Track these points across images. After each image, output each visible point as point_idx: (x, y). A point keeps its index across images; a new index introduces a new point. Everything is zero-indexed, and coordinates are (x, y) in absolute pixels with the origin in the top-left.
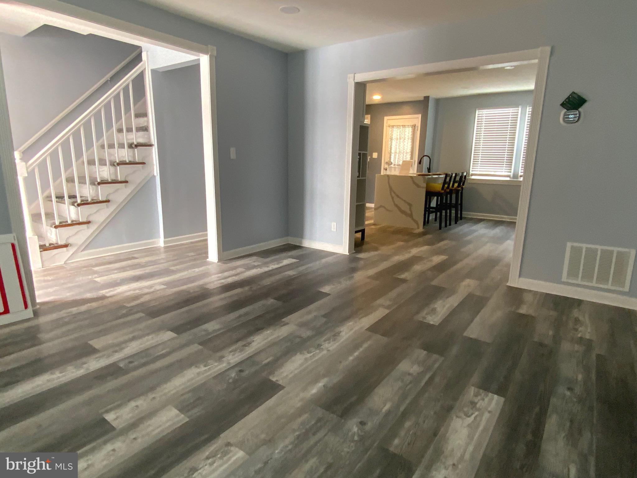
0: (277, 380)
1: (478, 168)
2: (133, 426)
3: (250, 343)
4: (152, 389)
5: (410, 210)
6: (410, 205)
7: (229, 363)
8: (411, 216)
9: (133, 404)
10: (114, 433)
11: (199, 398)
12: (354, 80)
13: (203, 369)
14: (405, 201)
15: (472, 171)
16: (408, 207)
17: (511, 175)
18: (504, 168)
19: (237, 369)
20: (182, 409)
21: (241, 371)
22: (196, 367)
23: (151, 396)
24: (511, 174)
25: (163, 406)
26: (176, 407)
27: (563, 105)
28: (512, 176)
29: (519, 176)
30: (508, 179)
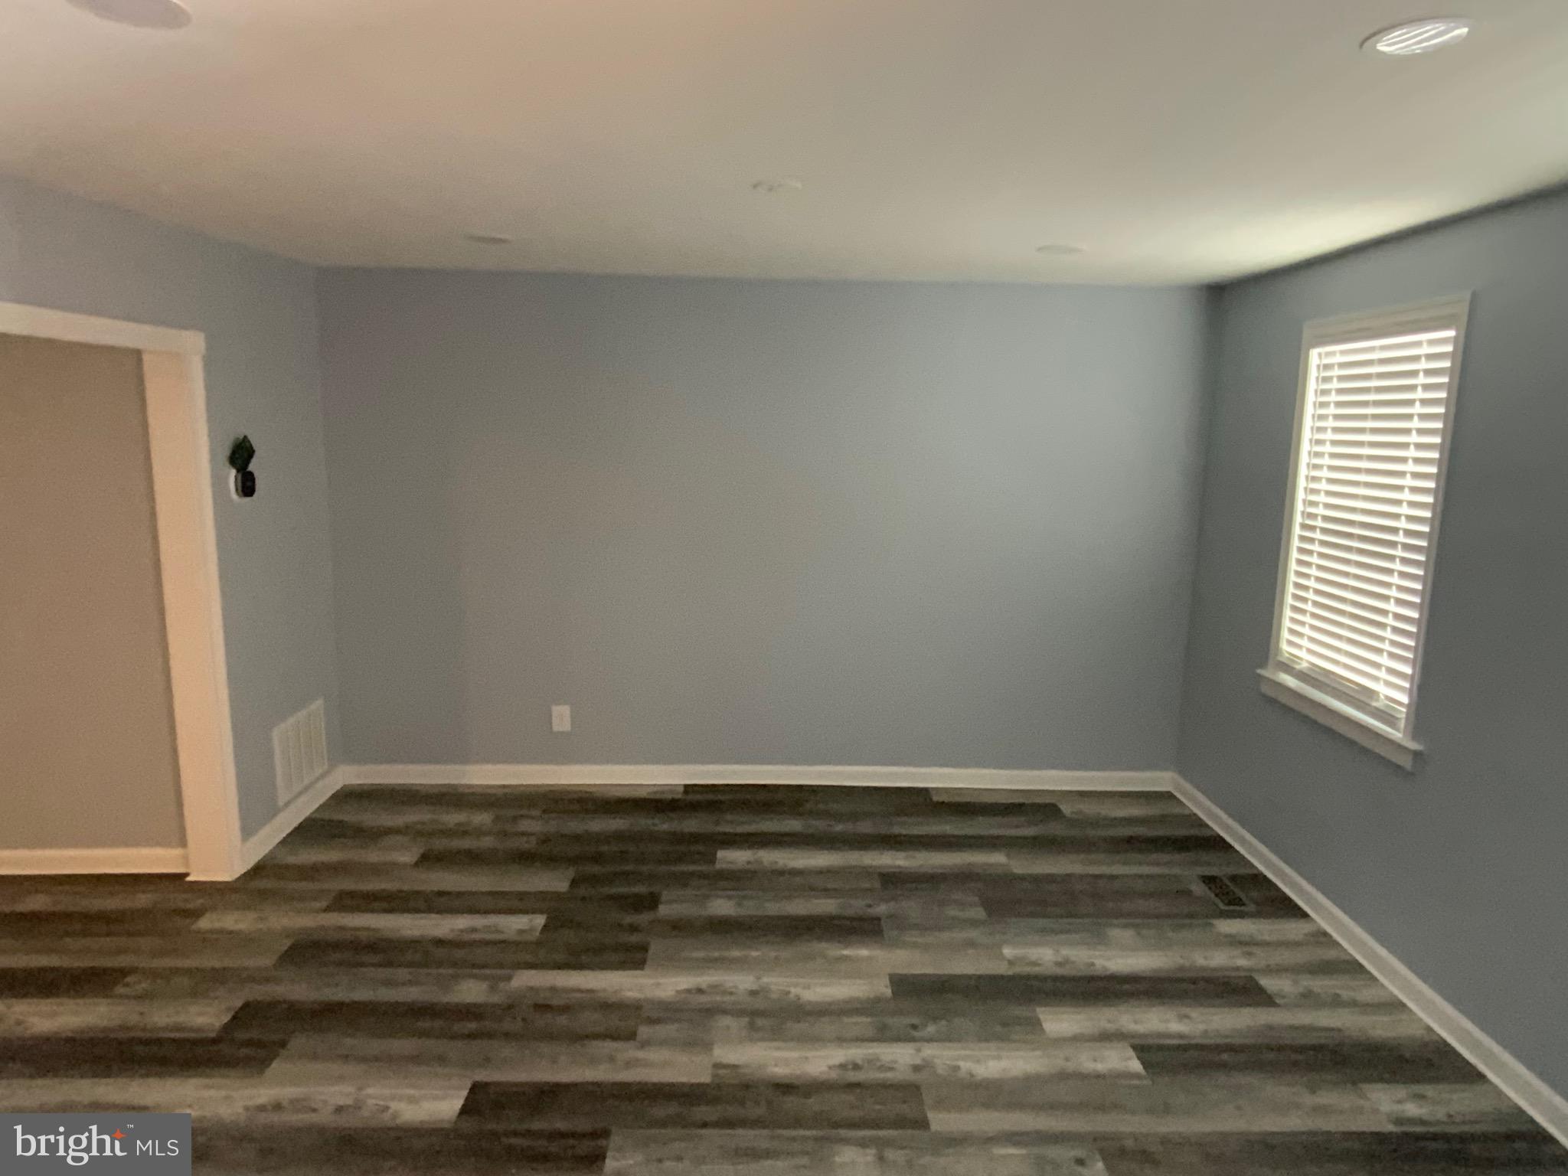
0: (886, 987)
2: (1106, 1037)
3: (843, 1066)
4: (1063, 1076)
7: (919, 1050)
9: (1100, 1067)
10: (1137, 1041)
11: (1005, 1025)
13: (965, 1066)
19: (916, 1034)
20: (1035, 1025)
21: (914, 1027)
22: (972, 1076)
23: (1070, 1067)
25: (1060, 1042)
26: (1042, 1030)
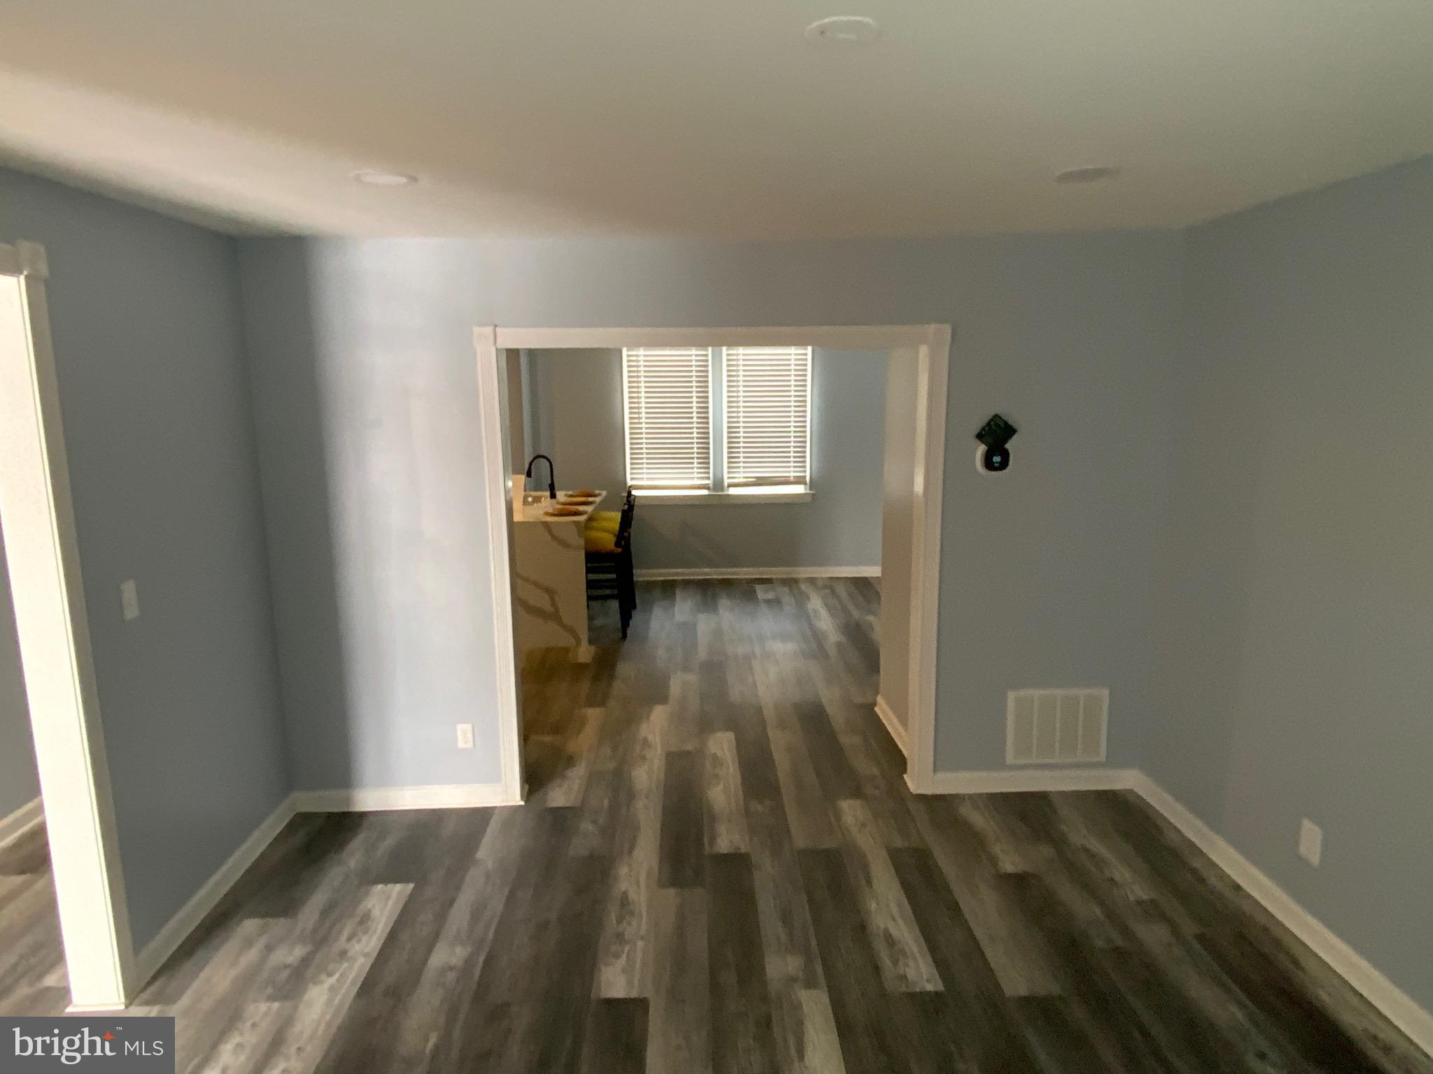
1: (642, 473)
5: (553, 604)
6: (550, 592)
8: (555, 616)
12: (495, 342)
14: (536, 584)
15: (632, 479)
16: (547, 597)
17: (708, 484)
18: (695, 470)
24: (710, 482)
27: (980, 436)
28: (711, 486)
29: (726, 484)
30: (705, 492)
